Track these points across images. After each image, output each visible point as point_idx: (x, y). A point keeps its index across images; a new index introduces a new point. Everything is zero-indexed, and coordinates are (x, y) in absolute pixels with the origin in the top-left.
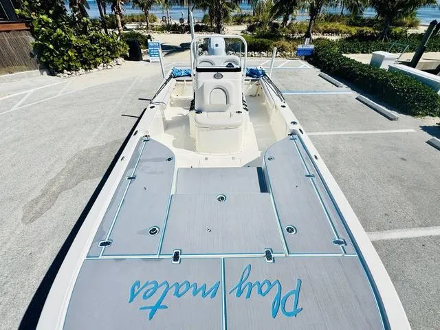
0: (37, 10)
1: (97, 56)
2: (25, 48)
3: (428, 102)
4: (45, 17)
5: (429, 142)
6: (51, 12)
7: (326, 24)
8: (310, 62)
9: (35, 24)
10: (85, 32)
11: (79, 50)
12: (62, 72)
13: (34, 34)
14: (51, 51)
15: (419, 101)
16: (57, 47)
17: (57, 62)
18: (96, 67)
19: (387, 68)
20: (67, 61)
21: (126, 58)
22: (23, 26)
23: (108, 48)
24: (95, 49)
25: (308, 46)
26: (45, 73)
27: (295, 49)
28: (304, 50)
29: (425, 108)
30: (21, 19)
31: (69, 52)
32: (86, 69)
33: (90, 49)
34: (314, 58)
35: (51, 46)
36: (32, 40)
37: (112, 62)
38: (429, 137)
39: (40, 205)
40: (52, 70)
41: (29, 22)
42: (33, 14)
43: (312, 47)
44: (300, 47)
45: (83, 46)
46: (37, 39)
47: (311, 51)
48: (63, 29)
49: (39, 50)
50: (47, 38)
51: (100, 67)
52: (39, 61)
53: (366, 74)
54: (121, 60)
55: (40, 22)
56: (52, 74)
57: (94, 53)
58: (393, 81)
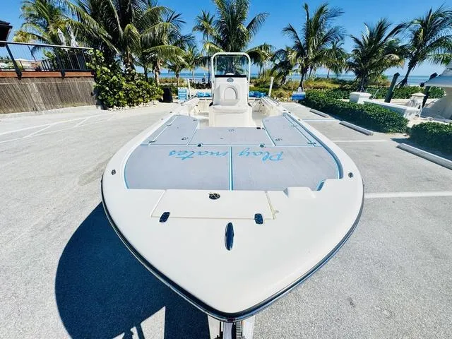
0: (101, 65)
1: (139, 96)
2: (88, 89)
3: (396, 122)
4: (106, 69)
5: (398, 147)
6: (110, 66)
7: (315, 83)
8: (303, 104)
9: (98, 73)
10: (133, 79)
11: (127, 92)
12: (112, 107)
13: (97, 80)
14: (107, 92)
15: (389, 121)
16: (111, 89)
17: (110, 99)
18: (137, 105)
19: (363, 103)
20: (118, 99)
21: (160, 101)
22: (89, 74)
23: (148, 92)
24: (139, 92)
25: (301, 92)
26: (100, 107)
27: (291, 96)
28: (298, 96)
29: (394, 126)
30: (89, 70)
31: (120, 93)
32: (130, 106)
33: (135, 92)
34: (305, 101)
35: (107, 88)
36: (95, 84)
37: (150, 103)
38: (398, 144)
39: (92, 176)
40: (105, 105)
41: (94, 72)
42: (98, 67)
43: (304, 93)
44: (294, 93)
45: (130, 90)
46: (98, 83)
47: (304, 96)
48: (117, 77)
49: (98, 91)
50: (105, 82)
51: (141, 105)
52: (97, 98)
53: (346, 107)
54: (157, 102)
55: (101, 72)
56: (104, 108)
57: (138, 95)
58: (367, 110)
